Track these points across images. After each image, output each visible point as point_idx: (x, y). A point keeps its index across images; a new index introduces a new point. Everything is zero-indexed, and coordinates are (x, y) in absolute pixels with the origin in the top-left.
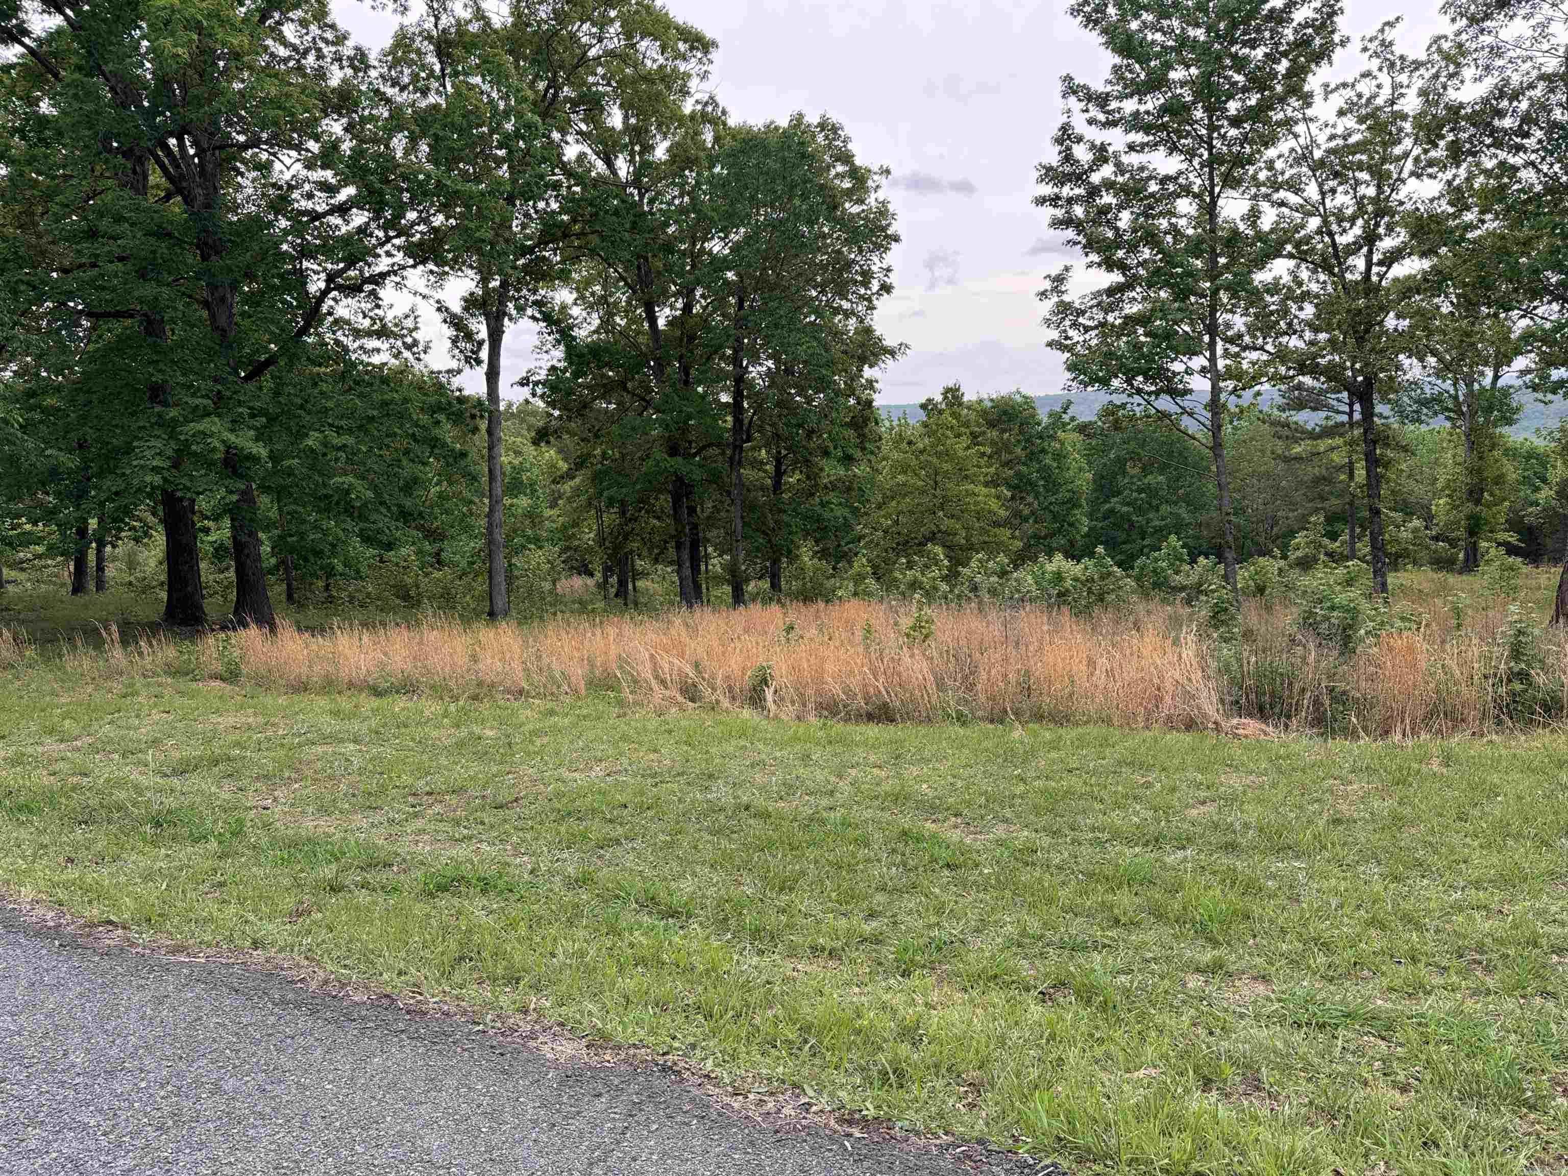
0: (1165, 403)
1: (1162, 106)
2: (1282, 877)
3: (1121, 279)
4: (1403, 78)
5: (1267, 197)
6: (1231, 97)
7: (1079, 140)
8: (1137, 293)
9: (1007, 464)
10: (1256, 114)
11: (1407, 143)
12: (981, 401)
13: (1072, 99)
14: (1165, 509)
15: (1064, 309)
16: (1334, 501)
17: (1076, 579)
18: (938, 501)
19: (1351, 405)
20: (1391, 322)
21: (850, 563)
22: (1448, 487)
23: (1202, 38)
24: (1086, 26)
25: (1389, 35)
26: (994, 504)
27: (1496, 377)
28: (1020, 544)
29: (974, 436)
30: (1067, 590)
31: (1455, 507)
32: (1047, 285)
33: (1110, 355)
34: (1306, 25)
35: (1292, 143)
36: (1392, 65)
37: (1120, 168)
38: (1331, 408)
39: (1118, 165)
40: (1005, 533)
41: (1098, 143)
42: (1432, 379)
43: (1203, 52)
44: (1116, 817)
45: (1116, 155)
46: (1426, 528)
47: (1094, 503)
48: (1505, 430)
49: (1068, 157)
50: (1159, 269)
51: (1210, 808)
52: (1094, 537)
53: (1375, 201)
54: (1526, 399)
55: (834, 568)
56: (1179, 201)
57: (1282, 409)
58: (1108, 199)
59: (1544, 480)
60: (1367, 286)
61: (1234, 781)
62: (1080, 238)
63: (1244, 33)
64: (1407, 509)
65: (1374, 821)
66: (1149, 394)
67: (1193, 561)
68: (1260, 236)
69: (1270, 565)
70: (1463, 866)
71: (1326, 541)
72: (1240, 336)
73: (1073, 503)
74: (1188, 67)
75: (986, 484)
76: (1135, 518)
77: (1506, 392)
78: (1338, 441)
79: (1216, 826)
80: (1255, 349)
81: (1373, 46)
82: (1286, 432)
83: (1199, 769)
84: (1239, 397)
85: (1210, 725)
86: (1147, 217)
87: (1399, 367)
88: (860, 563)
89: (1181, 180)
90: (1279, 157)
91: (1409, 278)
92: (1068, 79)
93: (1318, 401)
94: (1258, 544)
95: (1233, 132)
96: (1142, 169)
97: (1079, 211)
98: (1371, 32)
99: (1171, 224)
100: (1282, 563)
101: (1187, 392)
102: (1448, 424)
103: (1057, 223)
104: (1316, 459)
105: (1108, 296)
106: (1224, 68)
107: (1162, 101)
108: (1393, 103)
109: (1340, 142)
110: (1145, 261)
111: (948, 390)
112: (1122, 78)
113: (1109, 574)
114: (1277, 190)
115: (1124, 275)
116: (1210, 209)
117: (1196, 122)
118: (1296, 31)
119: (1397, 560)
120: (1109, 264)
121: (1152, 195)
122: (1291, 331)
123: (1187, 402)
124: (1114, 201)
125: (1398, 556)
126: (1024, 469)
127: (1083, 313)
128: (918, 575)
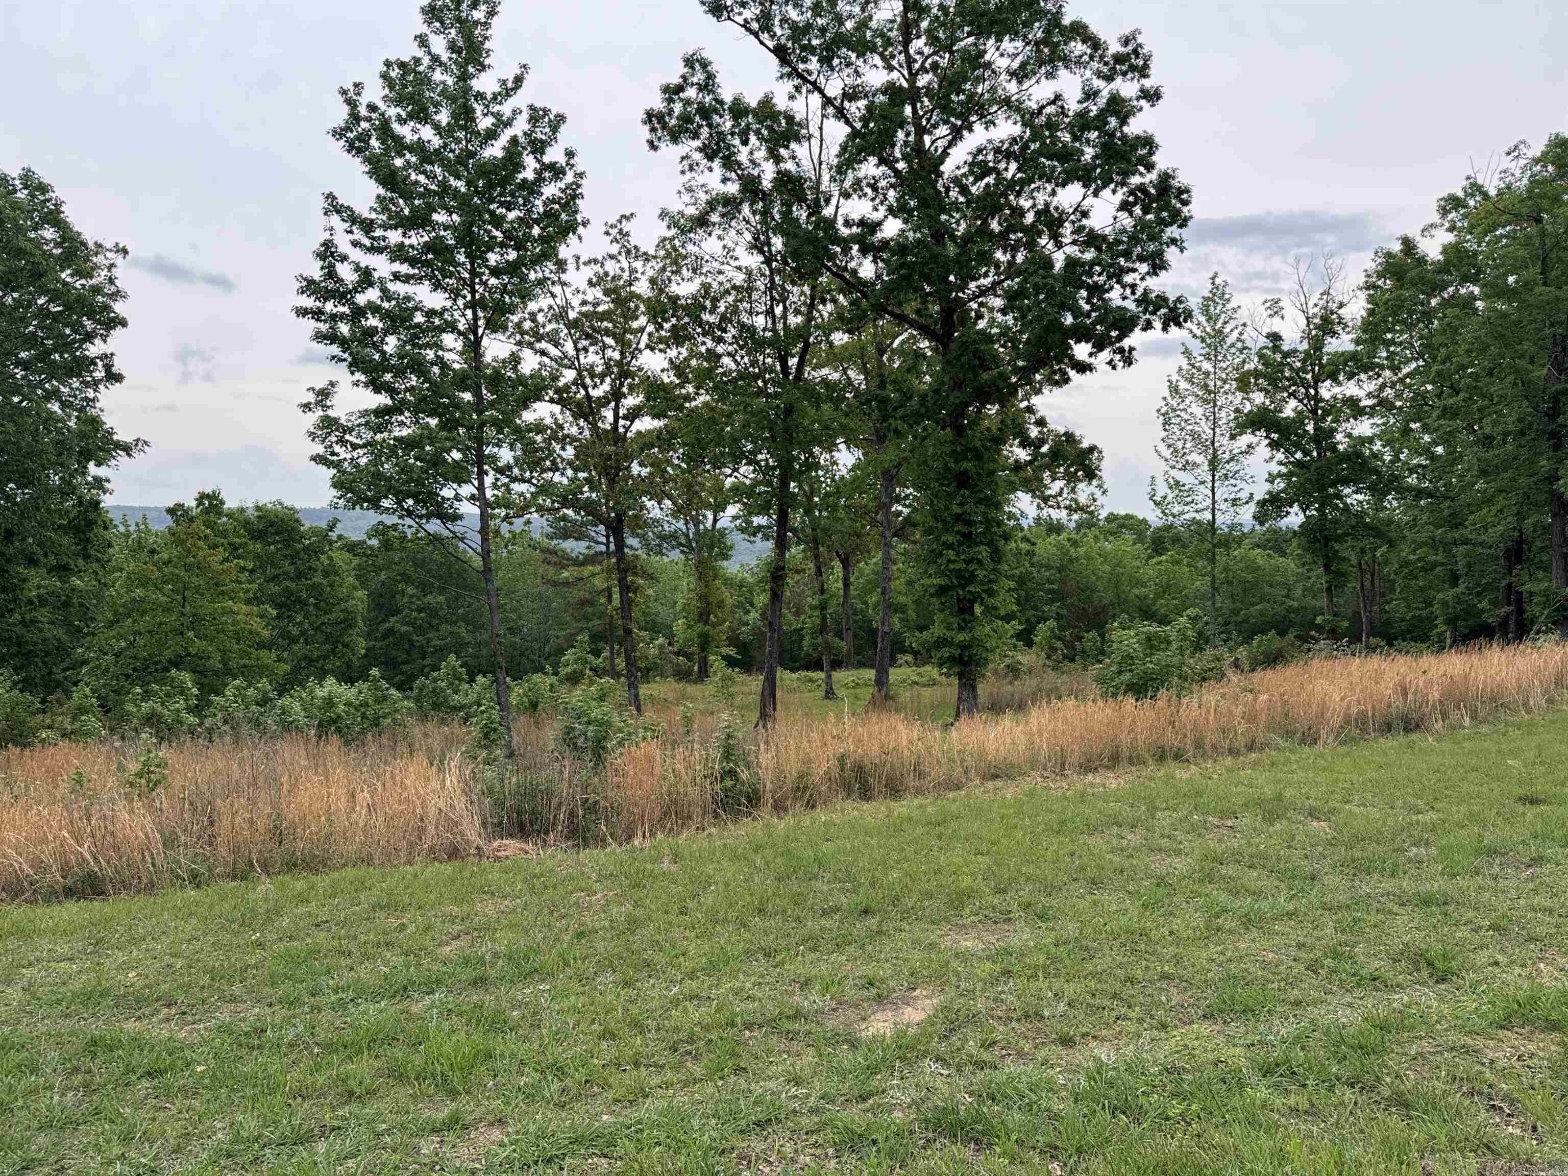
0: (434, 526)
1: (426, 243)
2: (527, 1004)
3: (389, 402)
4: (638, 265)
5: (530, 345)
6: (490, 249)
7: (344, 258)
8: (406, 417)
9: (274, 579)
10: (512, 269)
11: (643, 320)
12: (242, 510)
13: (335, 220)
14: (445, 628)
15: (329, 424)
16: (596, 622)
17: (348, 704)
18: (187, 621)
19: (608, 537)
20: (635, 468)
21: (68, 694)
22: (684, 610)
23: (463, 190)
24: (349, 151)
25: (626, 226)
26: (256, 624)
27: (715, 520)
28: (288, 668)
29: (234, 547)
30: (339, 717)
31: (690, 627)
32: (311, 398)
33: (378, 475)
34: (553, 201)
35: (550, 301)
36: (628, 252)
37: (386, 295)
38: (591, 539)
39: (384, 291)
40: (268, 657)
41: (363, 265)
42: (669, 518)
43: (463, 204)
44: (363, 972)
45: (381, 281)
46: (670, 644)
47: (373, 624)
48: (725, 564)
49: (331, 274)
50: (426, 397)
51: (463, 942)
52: (371, 659)
53: (619, 364)
54: (737, 538)
55: (43, 701)
56: (444, 336)
57: (550, 537)
58: (373, 321)
59: (752, 605)
60: (616, 436)
61: (488, 909)
62: (346, 355)
63: (501, 195)
64: (654, 628)
65: (612, 928)
66: (421, 517)
67: (472, 680)
68: (521, 380)
69: (542, 681)
70: (682, 959)
71: (591, 658)
72: (509, 467)
73: (348, 623)
74: (451, 214)
75: (248, 602)
76: (415, 638)
77: (722, 532)
78: (598, 568)
79: (467, 961)
80: (524, 481)
81: (614, 232)
82: (554, 559)
83: (455, 901)
84: (511, 524)
85: (473, 851)
86: (414, 345)
87: (643, 507)
88: (82, 694)
89: (446, 316)
90: (540, 310)
91: (649, 432)
92: (330, 197)
93: (581, 533)
94: (532, 661)
95: (493, 281)
96: (408, 298)
97: (344, 329)
98: (613, 220)
99: (437, 356)
100: (554, 679)
101: (456, 517)
102: (682, 556)
103: (320, 337)
104: (580, 584)
105: (377, 417)
106: (484, 222)
107: (426, 238)
108: (630, 285)
109: (589, 308)
110: (413, 387)
111: (202, 497)
112: (385, 209)
113: (385, 698)
114: (539, 341)
115: (392, 398)
116: (474, 348)
117: (459, 264)
118: (545, 203)
119: (649, 672)
120: (377, 386)
121: (418, 325)
122: (554, 469)
123: (458, 527)
124: (381, 325)
125: (648, 670)
126: (292, 585)
127: (350, 430)
128: (158, 707)
